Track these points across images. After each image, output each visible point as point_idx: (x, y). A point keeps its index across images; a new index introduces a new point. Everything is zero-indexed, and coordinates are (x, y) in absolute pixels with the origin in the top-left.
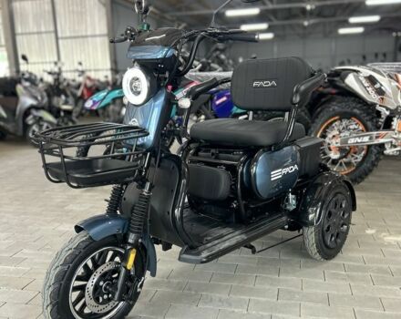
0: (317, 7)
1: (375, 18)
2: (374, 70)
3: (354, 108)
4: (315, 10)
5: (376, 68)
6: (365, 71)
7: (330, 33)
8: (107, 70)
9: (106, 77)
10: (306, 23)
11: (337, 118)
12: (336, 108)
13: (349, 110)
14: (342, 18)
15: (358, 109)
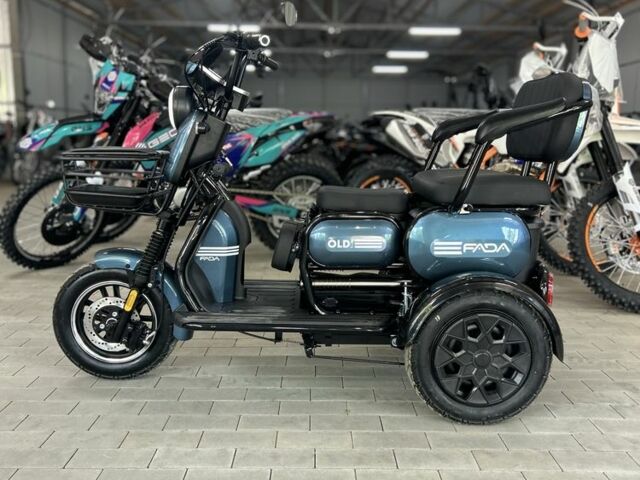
0: (343, 32)
1: (422, 55)
2: (421, 117)
3: (398, 165)
4: (340, 34)
5: (424, 114)
6: (411, 118)
7: (361, 71)
8: (8, 103)
9: (9, 114)
10: (327, 54)
11: (376, 178)
12: (375, 165)
13: (391, 168)
14: (377, 51)
15: (403, 167)
